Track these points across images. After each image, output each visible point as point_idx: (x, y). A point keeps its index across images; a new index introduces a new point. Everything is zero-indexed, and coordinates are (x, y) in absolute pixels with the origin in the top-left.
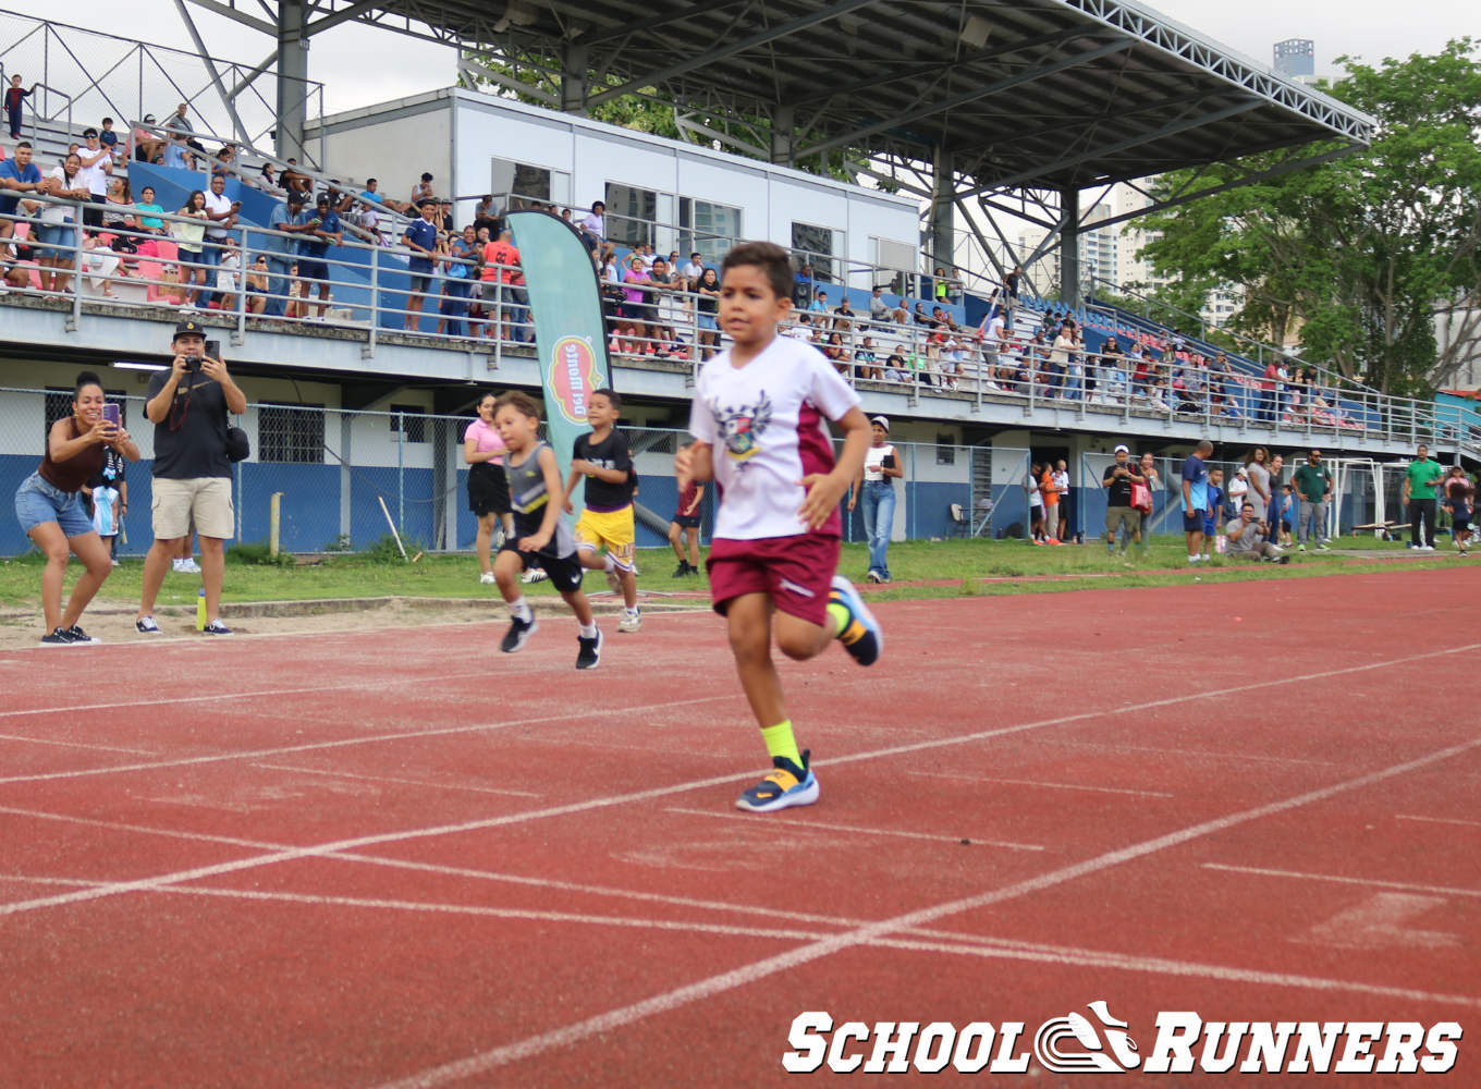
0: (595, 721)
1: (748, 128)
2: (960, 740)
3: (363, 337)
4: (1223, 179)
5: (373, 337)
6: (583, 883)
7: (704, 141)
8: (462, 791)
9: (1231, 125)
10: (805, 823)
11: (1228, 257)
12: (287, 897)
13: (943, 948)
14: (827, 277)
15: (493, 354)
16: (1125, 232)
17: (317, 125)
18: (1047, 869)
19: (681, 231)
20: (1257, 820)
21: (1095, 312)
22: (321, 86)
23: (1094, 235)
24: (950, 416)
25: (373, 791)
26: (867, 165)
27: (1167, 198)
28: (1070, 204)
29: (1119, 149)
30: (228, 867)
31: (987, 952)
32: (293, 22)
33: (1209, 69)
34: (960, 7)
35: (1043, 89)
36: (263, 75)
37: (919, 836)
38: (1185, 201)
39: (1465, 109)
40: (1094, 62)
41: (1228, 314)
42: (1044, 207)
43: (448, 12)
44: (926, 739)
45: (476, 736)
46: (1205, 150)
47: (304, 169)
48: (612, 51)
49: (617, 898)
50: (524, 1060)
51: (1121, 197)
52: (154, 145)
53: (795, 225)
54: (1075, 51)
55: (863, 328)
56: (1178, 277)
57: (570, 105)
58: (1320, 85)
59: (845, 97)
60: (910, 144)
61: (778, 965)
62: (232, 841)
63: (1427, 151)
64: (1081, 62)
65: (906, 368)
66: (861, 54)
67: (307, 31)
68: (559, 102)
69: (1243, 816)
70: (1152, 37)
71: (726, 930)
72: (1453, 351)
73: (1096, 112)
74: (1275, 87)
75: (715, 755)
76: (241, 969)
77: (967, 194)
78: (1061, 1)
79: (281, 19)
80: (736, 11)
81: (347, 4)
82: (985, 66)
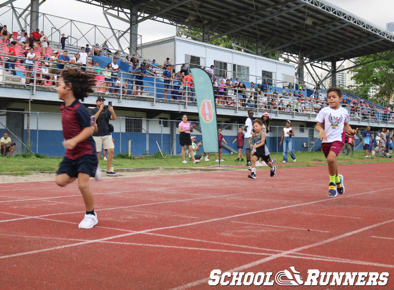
0: (213, 199)
1: (251, 46)
2: (307, 204)
3: (152, 100)
4: (374, 59)
5: (155, 100)
6: (210, 241)
7: (239, 49)
8: (178, 216)
9: (376, 45)
10: (267, 225)
11: (375, 79)
12: (134, 244)
13: (303, 258)
14: (271, 84)
15: (185, 104)
16: (348, 72)
17: (140, 46)
18: (330, 237)
19: (233, 73)
20: (384, 225)
22: (141, 36)
23: (340, 73)
24: (303, 120)
25: (156, 217)
26: (281, 56)
27: (359, 64)
28: (334, 65)
29: (346, 51)
30: (119, 236)
31: (315, 259)
32: (134, 19)
33: (370, 30)
34: (305, 15)
35: (327, 36)
36: (126, 33)
37: (296, 229)
38: (364, 64)
40: (340, 28)
41: (375, 93)
42: (327, 66)
43: (173, 17)
44: (298, 203)
45: (182, 203)
46: (369, 51)
47: (137, 57)
48: (216, 27)
49: (219, 245)
50: (196, 286)
51: (347, 63)
52: (98, 51)
53: (263, 71)
54: (335, 26)
55: (281, 97)
56: (362, 84)
57: (205, 41)
59: (275, 38)
60: (292, 50)
61: (261, 262)
62: (120, 229)
64: (337, 28)
65: (292, 108)
66: (280, 27)
67: (138, 22)
68: (202, 40)
69: (381, 224)
70: (355, 22)
71: (247, 253)
73: (341, 41)
74: (387, 35)
75: (244, 208)
76: (122, 263)
77: (307, 63)
78: (331, 13)
79: (131, 19)
80: (247, 16)
81: (148, 15)
82: (312, 30)
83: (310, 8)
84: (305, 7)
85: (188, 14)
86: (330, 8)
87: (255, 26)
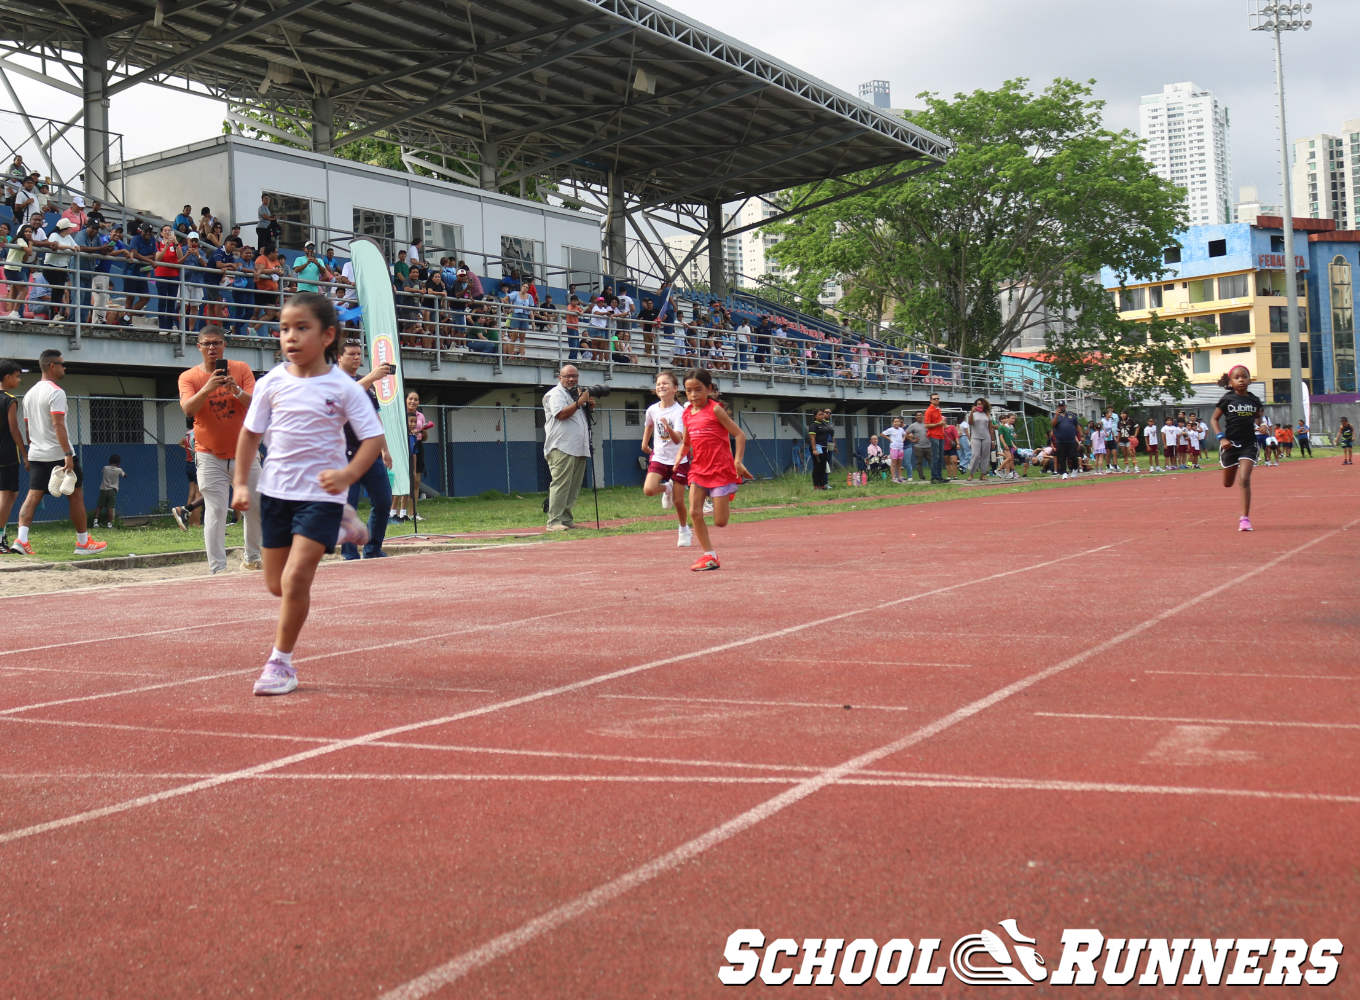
1: (461, 160)
4: (834, 192)
7: (427, 172)
9: (841, 150)
14: (530, 278)
16: (756, 235)
17: (119, 168)
21: (737, 299)
22: (121, 136)
23: (733, 240)
24: (630, 387)
26: (556, 189)
27: (788, 208)
28: (715, 216)
29: (754, 171)
32: (96, 85)
33: (824, 106)
34: (629, 61)
35: (695, 125)
36: (72, 129)
38: (805, 210)
39: (1018, 132)
40: (733, 102)
42: (695, 218)
43: (219, 74)
46: (821, 170)
47: (111, 205)
48: (353, 103)
51: (753, 209)
53: (502, 238)
54: (719, 94)
56: (798, 271)
57: (320, 146)
58: (908, 114)
59: (537, 134)
60: (591, 171)
63: (988, 164)
64: (724, 102)
66: (551, 100)
67: (107, 91)
68: (311, 143)
70: (778, 81)
72: (1014, 320)
73: (736, 141)
74: (874, 118)
77: (635, 210)
78: (709, 54)
79: (86, 83)
80: (451, 68)
81: (140, 70)
82: (649, 107)
83: (644, 41)
84: (627, 38)
85: (264, 63)
86: (704, 38)
87: (475, 99)
